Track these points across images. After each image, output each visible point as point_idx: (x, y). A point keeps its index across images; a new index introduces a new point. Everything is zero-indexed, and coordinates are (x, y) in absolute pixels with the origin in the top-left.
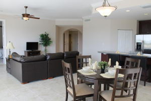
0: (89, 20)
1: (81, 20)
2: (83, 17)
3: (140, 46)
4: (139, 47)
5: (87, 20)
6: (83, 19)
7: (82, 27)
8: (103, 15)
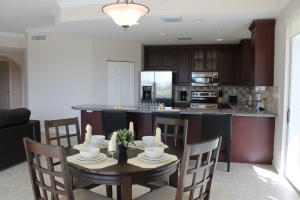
0: (44, 38)
1: (23, 36)
2: (28, 31)
3: (149, 92)
4: (147, 95)
5: (39, 38)
6: (26, 34)
7: (22, 54)
8: (121, 23)
